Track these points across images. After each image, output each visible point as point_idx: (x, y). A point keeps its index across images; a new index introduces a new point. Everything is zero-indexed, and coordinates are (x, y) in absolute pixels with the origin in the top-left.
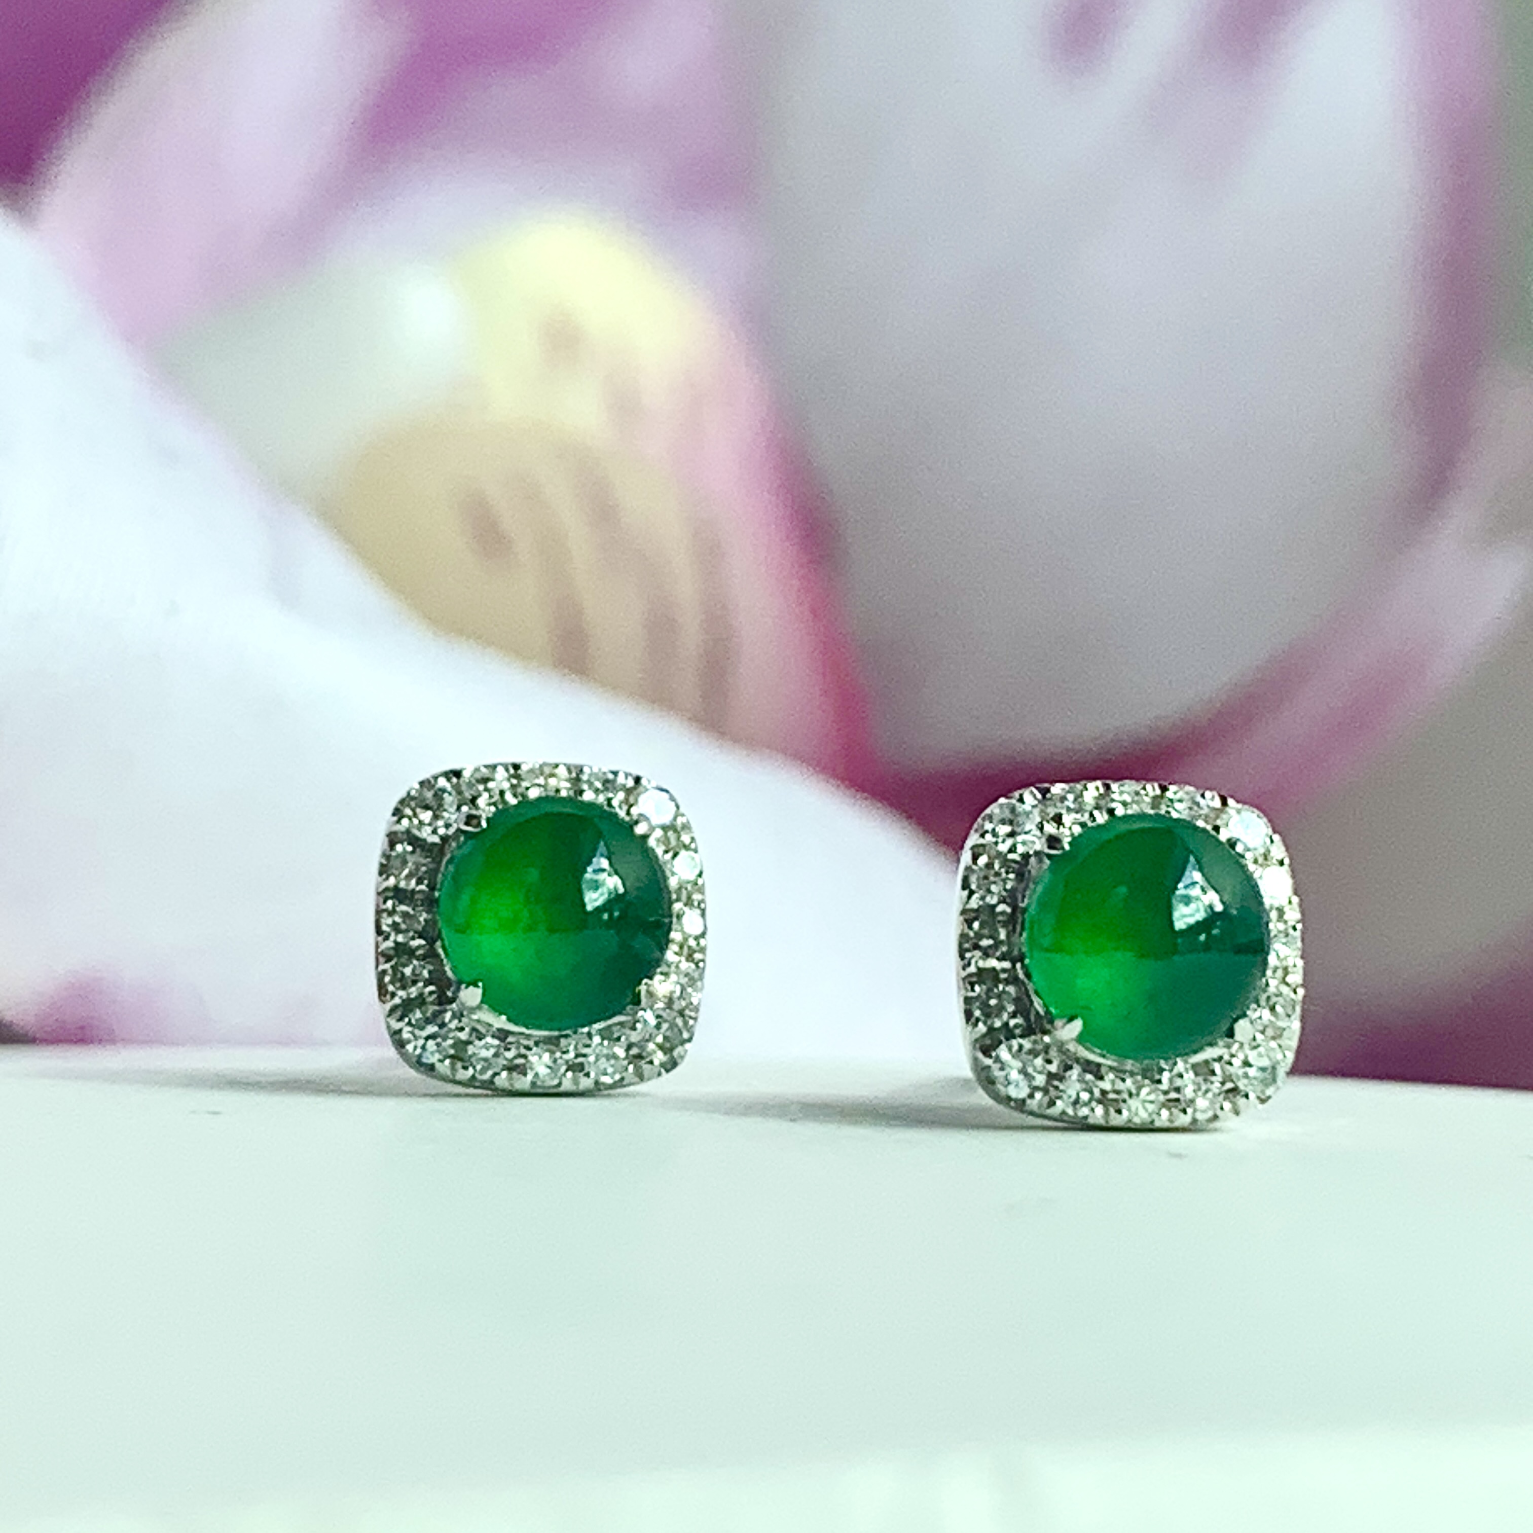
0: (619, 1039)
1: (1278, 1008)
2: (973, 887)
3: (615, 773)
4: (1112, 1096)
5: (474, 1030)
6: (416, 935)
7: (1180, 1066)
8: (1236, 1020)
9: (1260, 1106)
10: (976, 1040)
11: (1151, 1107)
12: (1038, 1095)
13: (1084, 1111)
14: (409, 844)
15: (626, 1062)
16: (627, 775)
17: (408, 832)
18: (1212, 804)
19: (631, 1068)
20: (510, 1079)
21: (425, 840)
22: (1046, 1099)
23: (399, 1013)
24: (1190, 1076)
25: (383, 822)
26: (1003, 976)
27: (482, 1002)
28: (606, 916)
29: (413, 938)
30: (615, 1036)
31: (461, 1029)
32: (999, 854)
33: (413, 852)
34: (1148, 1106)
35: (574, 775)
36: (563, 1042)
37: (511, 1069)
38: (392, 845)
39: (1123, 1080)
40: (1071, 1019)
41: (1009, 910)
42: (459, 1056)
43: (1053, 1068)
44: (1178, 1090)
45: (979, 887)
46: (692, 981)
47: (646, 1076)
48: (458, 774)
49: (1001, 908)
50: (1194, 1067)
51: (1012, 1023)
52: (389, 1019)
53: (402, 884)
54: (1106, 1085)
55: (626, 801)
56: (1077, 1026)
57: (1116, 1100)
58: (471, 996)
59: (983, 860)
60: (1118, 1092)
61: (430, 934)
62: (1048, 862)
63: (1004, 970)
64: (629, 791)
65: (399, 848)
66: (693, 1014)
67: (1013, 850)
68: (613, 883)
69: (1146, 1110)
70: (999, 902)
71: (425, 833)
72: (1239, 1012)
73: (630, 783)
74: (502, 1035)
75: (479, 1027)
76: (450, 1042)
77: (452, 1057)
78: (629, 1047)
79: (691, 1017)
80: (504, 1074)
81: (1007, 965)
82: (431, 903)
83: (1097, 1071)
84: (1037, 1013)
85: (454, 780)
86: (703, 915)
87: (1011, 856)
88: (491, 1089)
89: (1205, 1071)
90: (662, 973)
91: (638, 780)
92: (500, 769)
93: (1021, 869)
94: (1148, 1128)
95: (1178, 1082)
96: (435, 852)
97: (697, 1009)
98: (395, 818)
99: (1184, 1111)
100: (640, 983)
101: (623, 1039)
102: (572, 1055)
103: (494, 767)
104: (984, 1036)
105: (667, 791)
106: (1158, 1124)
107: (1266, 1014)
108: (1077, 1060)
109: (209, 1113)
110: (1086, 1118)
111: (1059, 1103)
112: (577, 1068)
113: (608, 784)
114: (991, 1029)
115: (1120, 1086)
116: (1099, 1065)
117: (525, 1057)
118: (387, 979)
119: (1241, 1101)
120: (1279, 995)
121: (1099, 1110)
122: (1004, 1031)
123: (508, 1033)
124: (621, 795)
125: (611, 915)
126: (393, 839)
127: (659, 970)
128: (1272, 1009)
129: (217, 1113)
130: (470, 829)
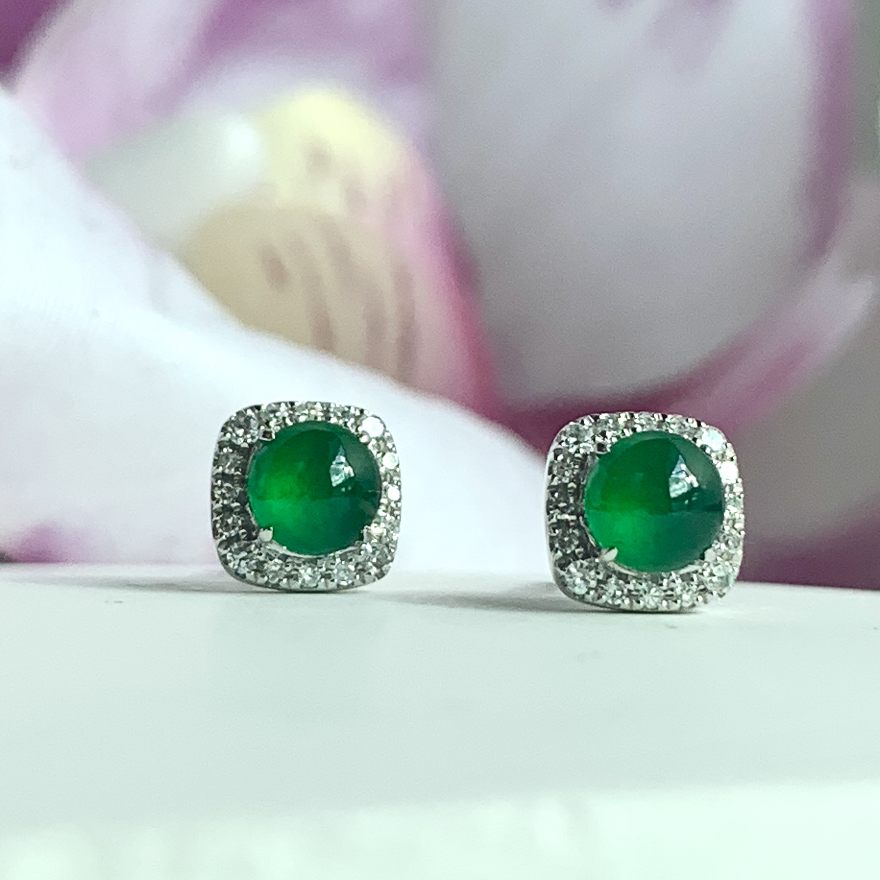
0: (351, 560)
1: (730, 543)
2: (555, 472)
3: (349, 408)
4: (634, 593)
5: (267, 554)
7: (674, 576)
8: (706, 549)
9: (719, 599)
10: (556, 561)
11: (656, 599)
12: (592, 593)
13: (619, 602)
14: (230, 448)
15: (355, 573)
16: (356, 409)
17: (230, 441)
18: (692, 425)
19: (358, 577)
20: (288, 583)
21: (239, 446)
22: (597, 595)
23: (224, 546)
24: (679, 581)
25: (216, 435)
26: (572, 524)
27: (273, 538)
28: (343, 490)
29: (233, 502)
30: (349, 558)
31: (260, 554)
32: (570, 454)
33: (232, 453)
34: (654, 598)
35: (325, 409)
36: (319, 562)
37: (289, 577)
38: (221, 448)
39: (641, 584)
40: (611, 548)
41: (575, 486)
42: (259, 569)
43: (600, 577)
44: (672, 590)
45: (558, 473)
46: (393, 527)
47: (367, 581)
48: (258, 408)
49: (572, 485)
50: (681, 576)
51: (577, 551)
52: (219, 549)
53: (227, 471)
54: (631, 587)
55: (355, 423)
56: (614, 553)
57: (636, 595)
58: (266, 535)
59: (560, 457)
60: (638, 591)
61: (243, 499)
62: (597, 458)
63: (572, 521)
64: (357, 418)
65: (225, 450)
66: (393, 546)
67: (577, 451)
68: (348, 470)
69: (653, 600)
70: (570, 482)
71: (240, 442)
72: (707, 545)
73: (358, 413)
74: (284, 557)
75: (270, 553)
76: (254, 562)
77: (255, 571)
78: (357, 565)
79: (392, 548)
80: (285, 580)
81: (574, 517)
82: (243, 482)
83: (625, 579)
84: (592, 545)
85: (257, 411)
86: (400, 488)
87: (577, 455)
88: (277, 589)
89: (687, 578)
90: (376, 523)
91: (362, 411)
92: (283, 406)
93: (582, 462)
94: (655, 612)
95: (672, 585)
96: (245, 452)
97: (396, 543)
98: (223, 433)
99: (676, 602)
100: (363, 528)
101: (354, 560)
102: (324, 569)
103: (279, 404)
104: (561, 559)
105: (378, 418)
106: (660, 609)
107: (723, 546)
108: (614, 572)
109: (116, 602)
110: (619, 605)
111: (604, 597)
112: (327, 576)
113: (345, 414)
114: (565, 554)
115: (639, 587)
116: (627, 575)
117: (297, 570)
118: (218, 525)
119: (709, 596)
120: (731, 534)
121: (627, 601)
122: (572, 555)
123: (287, 557)
124: (352, 420)
125: (346, 490)
126: (221, 445)
127: (374, 521)
128: (727, 543)
129: (121, 602)
130: (265, 439)
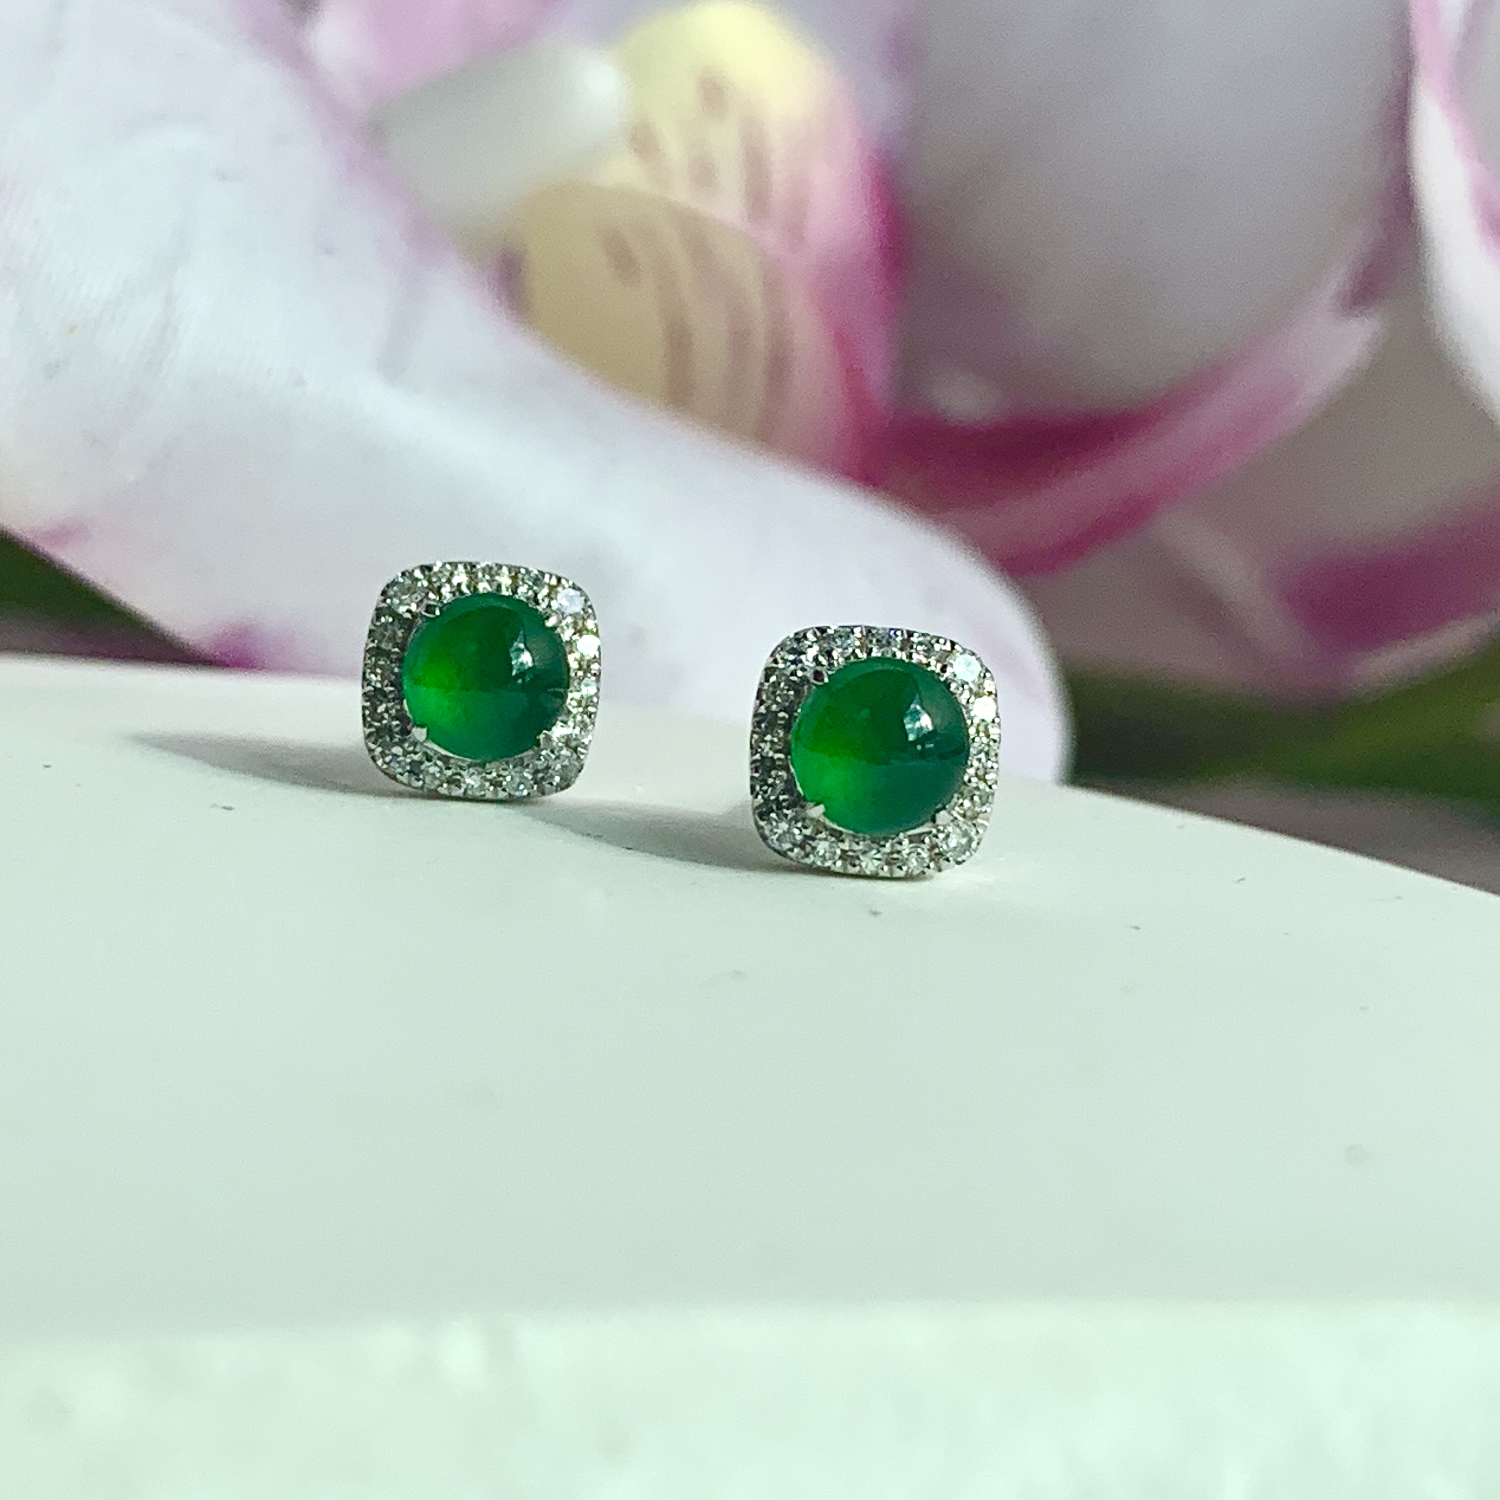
0: (528, 766)
1: (976, 798)
2: (764, 697)
3: (543, 574)
4: (850, 853)
5: (426, 754)
6: (389, 684)
7: (901, 835)
8: (938, 811)
9: (957, 866)
10: (757, 808)
11: (877, 863)
12: (796, 850)
13: (829, 864)
14: (390, 616)
15: (532, 782)
16: (551, 576)
17: (389, 607)
18: (944, 648)
19: (535, 787)
20: (448, 788)
21: (401, 615)
22: (803, 853)
23: (373, 739)
24: (906, 842)
25: (374, 599)
26: (778, 763)
27: (427, 739)
28: (520, 681)
29: (387, 686)
30: (525, 764)
31: (416, 753)
32: (785, 675)
33: (392, 623)
34: (875, 861)
35: (513, 574)
36: (488, 766)
37: (450, 781)
38: (378, 618)
39: (858, 843)
40: (817, 804)
41: (787, 716)
42: (415, 770)
43: (808, 832)
44: (899, 852)
45: (768, 698)
46: (584, 727)
47: (547, 791)
48: (430, 568)
49: (782, 714)
50: (909, 836)
51: (781, 798)
52: (367, 741)
53: (383, 646)
54: (846, 846)
55: (548, 595)
56: (821, 808)
57: (852, 857)
58: (419, 734)
59: (773, 679)
60: (854, 851)
61: (397, 684)
62: (814, 687)
63: (779, 759)
64: (552, 588)
65: (383, 620)
66: (583, 750)
67: (794, 673)
68: (526, 658)
69: (873, 864)
70: (781, 711)
71: (402, 609)
72: (939, 806)
73: (554, 582)
74: (445, 759)
75: (429, 752)
76: (408, 760)
77: (409, 772)
78: (537, 772)
79: (582, 754)
80: (445, 785)
81: (781, 756)
82: (400, 660)
83: (838, 836)
84: (798, 792)
85: (427, 573)
86: (598, 681)
87: (793, 678)
88: (434, 795)
89: (918, 840)
90: (562, 721)
91: (559, 580)
92: (460, 567)
93: (797, 687)
94: (874, 877)
95: (899, 847)
96: (408, 624)
97: (586, 747)
98: (382, 598)
99: (900, 868)
100: (540, 732)
101: (531, 766)
102: (494, 774)
103: (454, 565)
104: (760, 806)
105: (579, 589)
106: (882, 874)
107: (967, 804)
108: (826, 828)
109: (225, 808)
110: (829, 867)
111: (811, 856)
112: (496, 784)
113: (537, 581)
114: (766, 801)
115: (856, 847)
116: (841, 833)
117: (460, 774)
118: (367, 712)
119: (943, 863)
120: (977, 788)
121: (839, 863)
122: (775, 802)
123: (448, 758)
124: (545, 591)
125: (524, 680)
126: (379, 613)
127: (560, 718)
128: (972, 799)
129: (230, 809)
130: (428, 615)
